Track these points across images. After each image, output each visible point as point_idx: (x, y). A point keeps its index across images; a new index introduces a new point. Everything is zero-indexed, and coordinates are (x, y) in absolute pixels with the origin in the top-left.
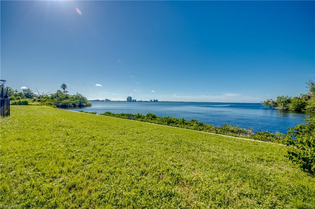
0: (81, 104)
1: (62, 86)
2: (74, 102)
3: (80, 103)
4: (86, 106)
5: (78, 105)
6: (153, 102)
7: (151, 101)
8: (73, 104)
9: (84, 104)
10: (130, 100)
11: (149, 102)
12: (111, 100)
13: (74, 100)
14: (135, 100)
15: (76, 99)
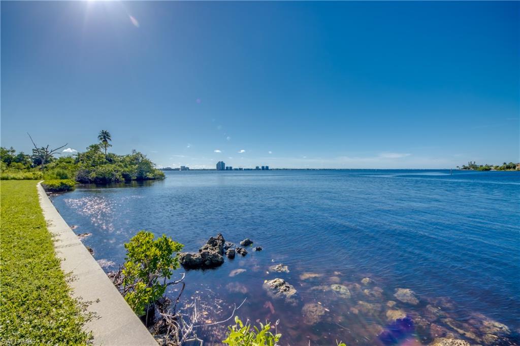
0: (142, 174)
1: (100, 136)
2: (127, 169)
3: (141, 172)
4: (154, 179)
5: (136, 178)
6: (260, 169)
7: (257, 168)
8: (124, 176)
9: (148, 174)
10: (221, 167)
11: (254, 170)
12: (190, 168)
13: (126, 166)
14: (231, 168)
15: (131, 164)
